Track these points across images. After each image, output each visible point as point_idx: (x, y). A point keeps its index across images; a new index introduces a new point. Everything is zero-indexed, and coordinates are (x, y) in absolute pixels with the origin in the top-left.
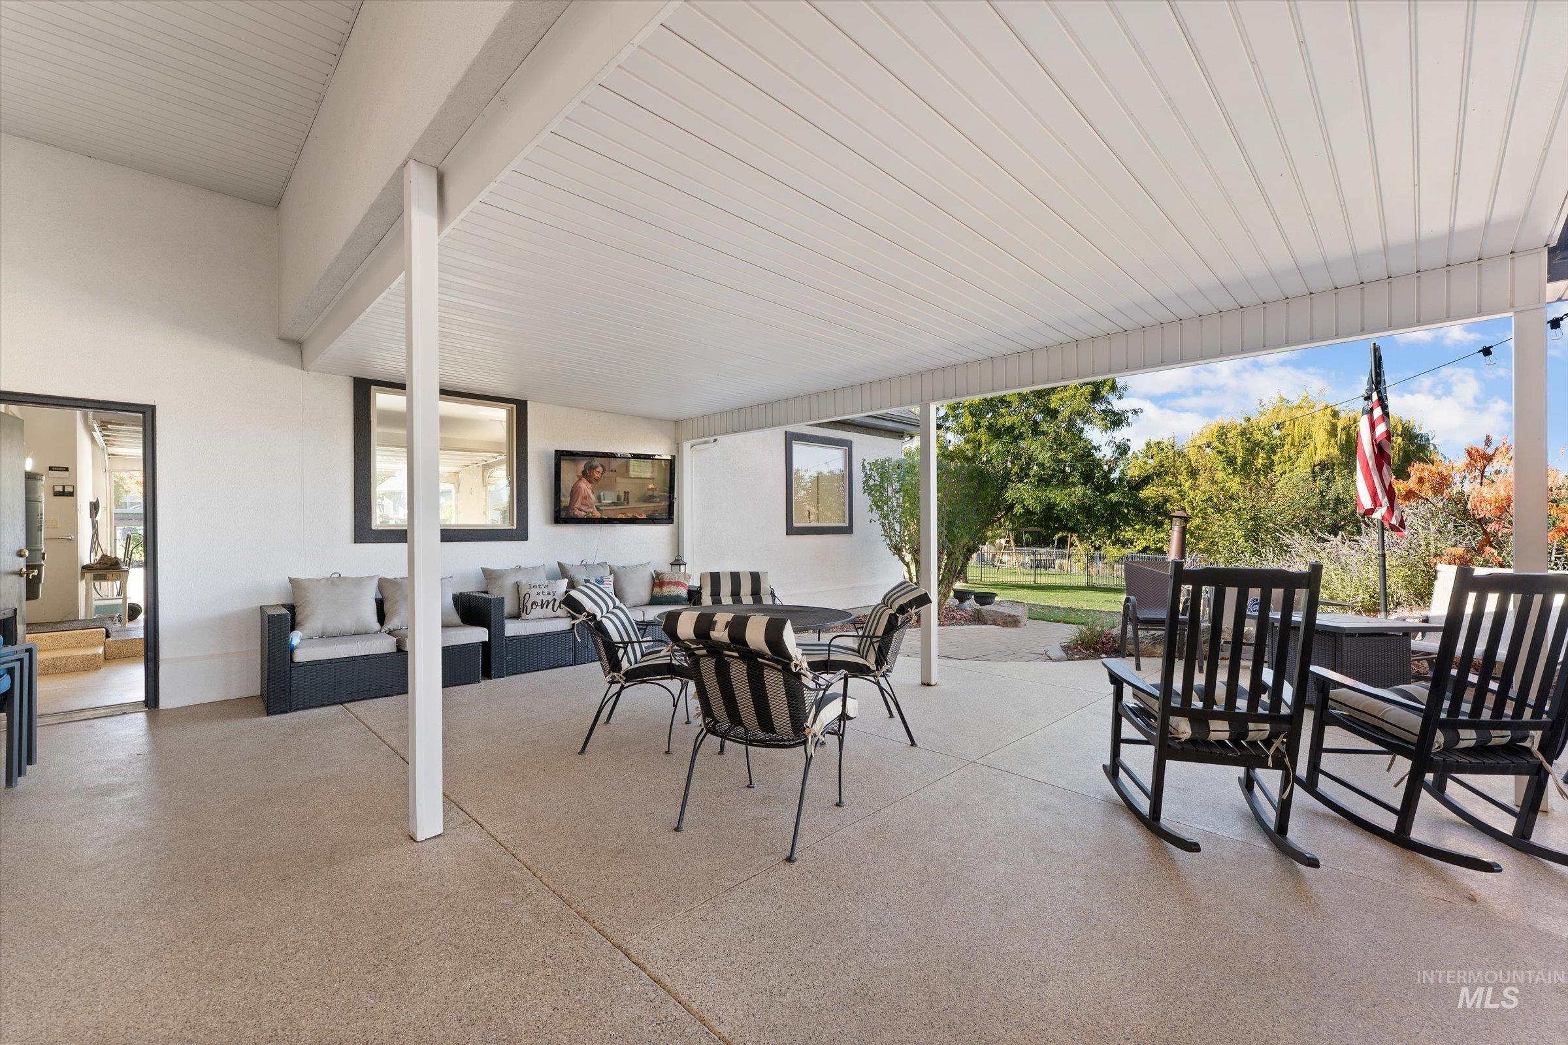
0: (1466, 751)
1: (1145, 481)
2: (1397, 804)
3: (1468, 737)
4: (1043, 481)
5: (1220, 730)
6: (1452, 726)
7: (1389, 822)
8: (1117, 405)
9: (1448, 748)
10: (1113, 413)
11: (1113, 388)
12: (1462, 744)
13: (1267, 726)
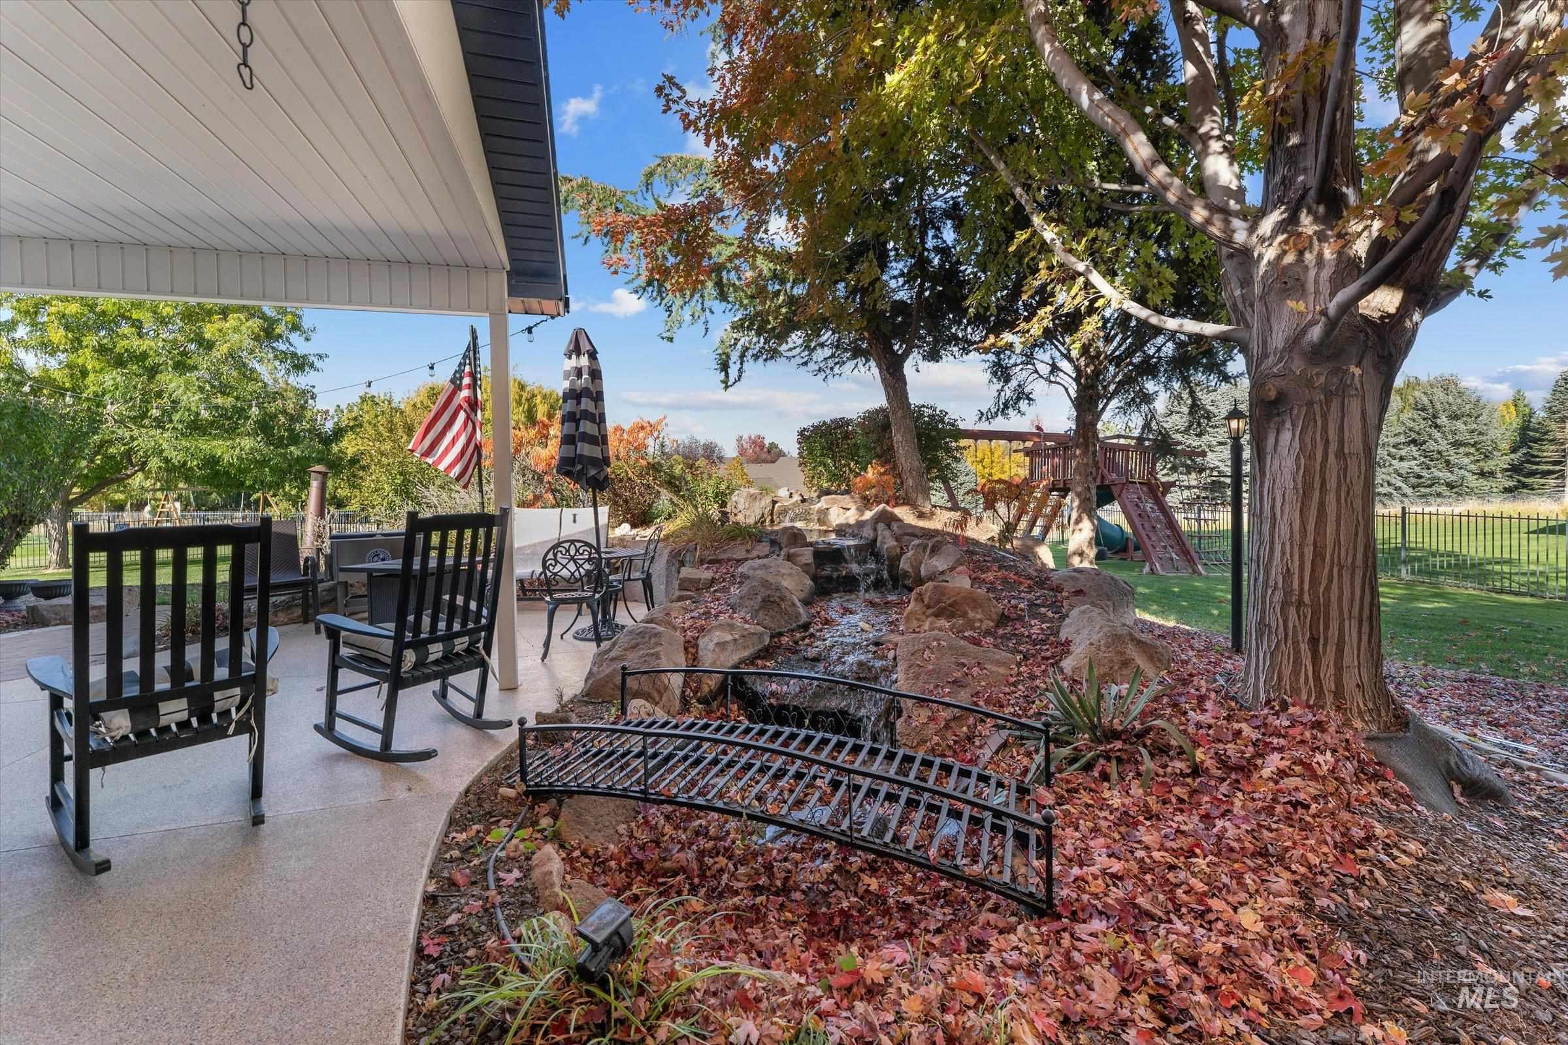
0: (436, 662)
1: (339, 433)
2: (380, 725)
3: (436, 651)
4: (196, 427)
5: (174, 712)
6: (420, 646)
7: (373, 742)
8: (300, 345)
9: (419, 664)
10: (294, 355)
11: (295, 327)
12: (432, 658)
13: (237, 691)
